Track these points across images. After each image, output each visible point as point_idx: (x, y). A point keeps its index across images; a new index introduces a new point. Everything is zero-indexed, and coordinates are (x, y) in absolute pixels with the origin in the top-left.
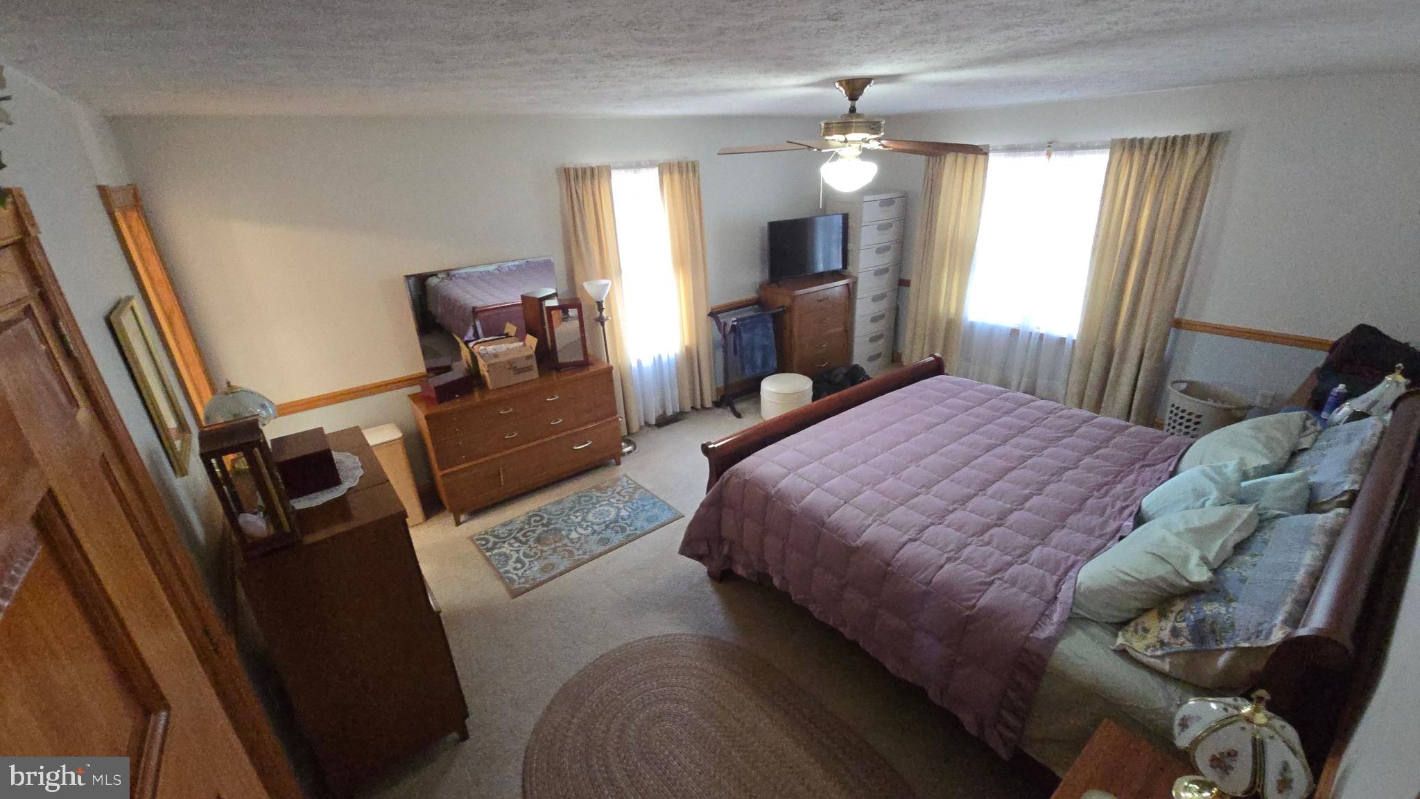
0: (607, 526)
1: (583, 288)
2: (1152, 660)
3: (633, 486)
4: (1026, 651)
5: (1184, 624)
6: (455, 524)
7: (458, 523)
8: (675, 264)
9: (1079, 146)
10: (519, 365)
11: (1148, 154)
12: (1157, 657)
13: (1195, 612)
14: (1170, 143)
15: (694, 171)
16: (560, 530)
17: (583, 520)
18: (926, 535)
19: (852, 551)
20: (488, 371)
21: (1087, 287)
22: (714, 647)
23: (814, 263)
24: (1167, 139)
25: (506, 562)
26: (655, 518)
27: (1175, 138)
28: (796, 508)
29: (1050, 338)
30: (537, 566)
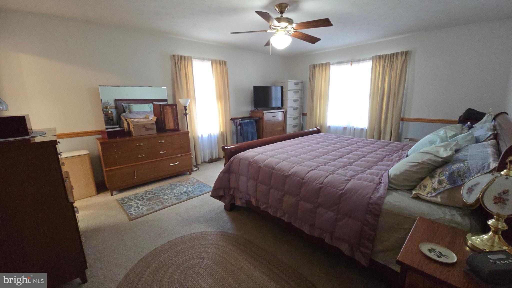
0: (181, 194)
1: (179, 101)
2: (432, 198)
3: (196, 180)
4: (371, 204)
5: (444, 177)
6: (111, 195)
7: (112, 195)
8: (217, 98)
9: (362, 60)
10: (147, 127)
11: (385, 59)
12: (433, 196)
13: (448, 170)
14: (392, 55)
15: (225, 65)
16: (159, 196)
17: (172, 192)
18: (319, 168)
19: (287, 177)
20: (133, 128)
21: (369, 109)
22: (224, 235)
23: (271, 104)
24: (391, 54)
25: (131, 208)
26: (204, 190)
27: (394, 54)
28: (261, 165)
29: (358, 129)
30: (145, 208)
